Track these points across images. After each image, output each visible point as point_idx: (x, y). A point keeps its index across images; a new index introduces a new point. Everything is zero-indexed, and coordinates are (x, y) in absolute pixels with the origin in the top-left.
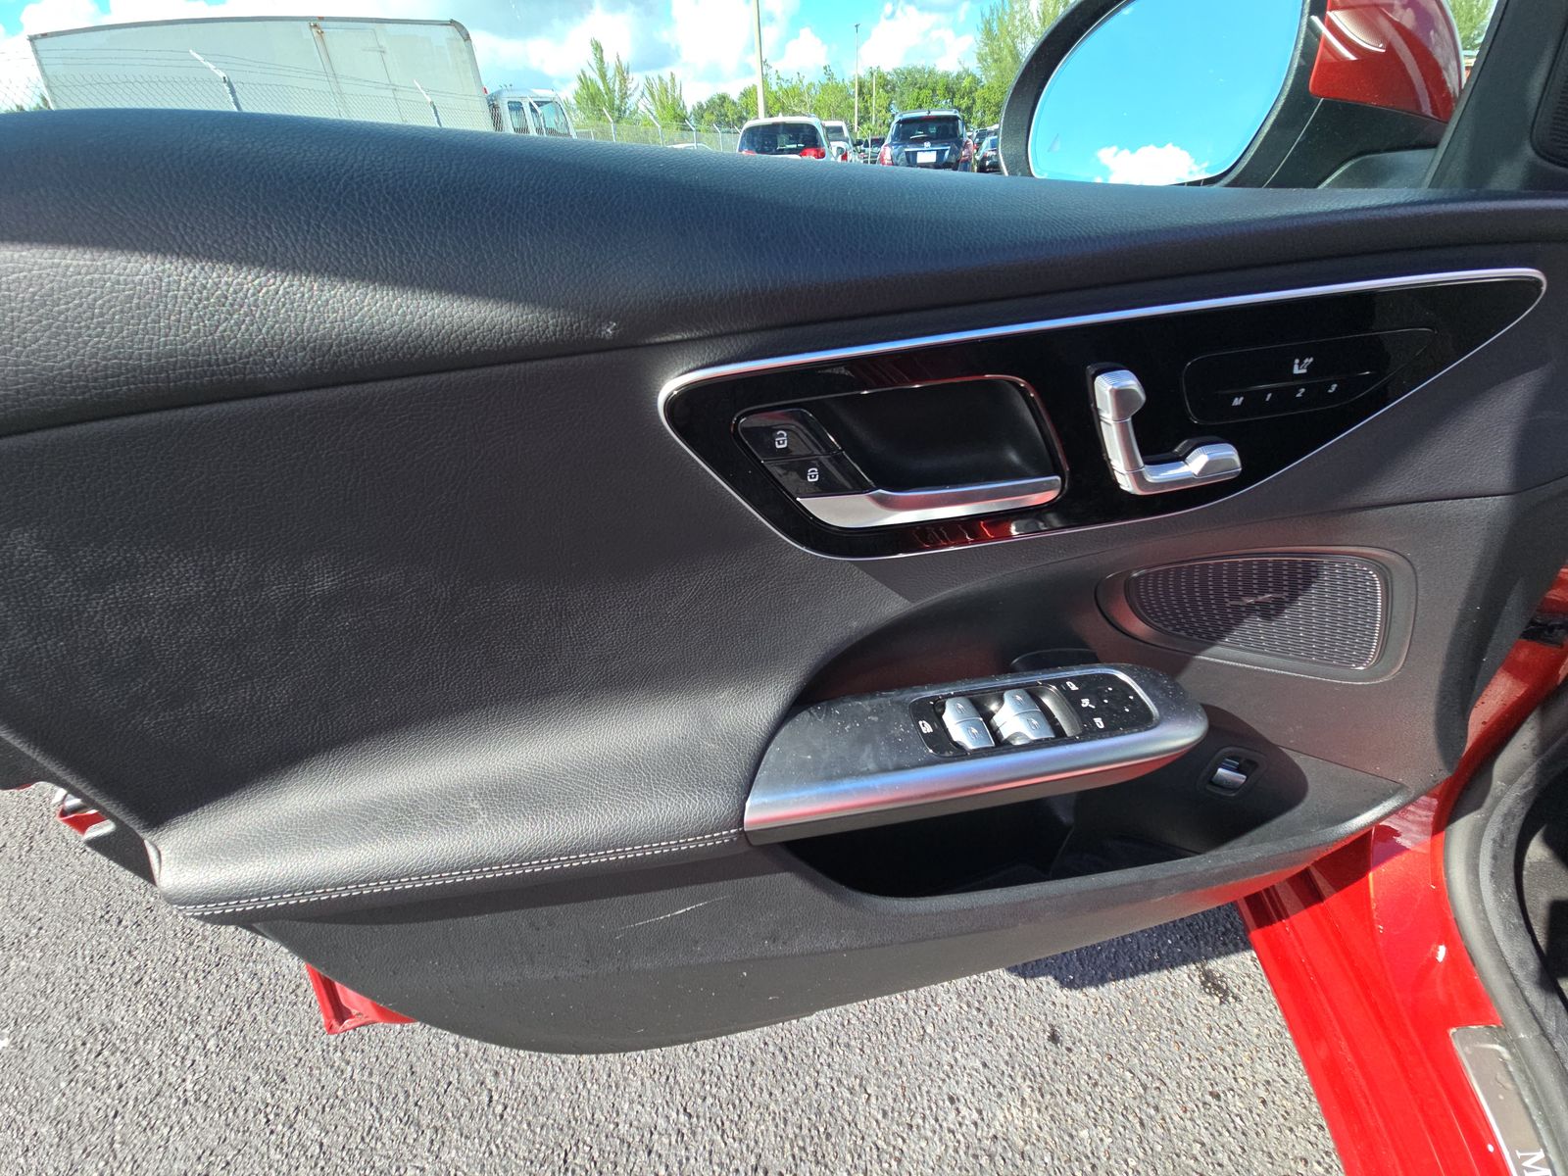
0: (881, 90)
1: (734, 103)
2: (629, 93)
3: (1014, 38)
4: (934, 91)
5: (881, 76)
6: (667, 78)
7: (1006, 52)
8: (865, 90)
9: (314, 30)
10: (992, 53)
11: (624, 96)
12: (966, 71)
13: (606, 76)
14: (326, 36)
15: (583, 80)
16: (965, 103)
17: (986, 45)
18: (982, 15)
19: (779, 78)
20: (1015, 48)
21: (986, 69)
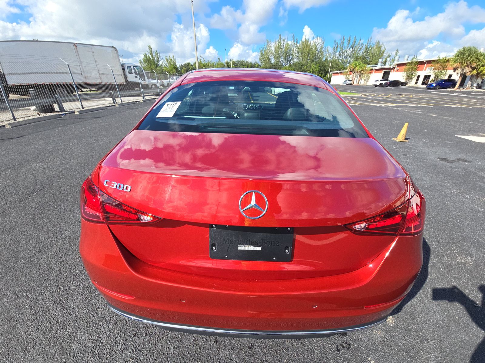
0: (233, 65)
1: (192, 65)
2: (159, 60)
3: (268, 56)
5: (233, 62)
6: (172, 57)
7: (266, 59)
8: (229, 65)
9: (74, 46)
10: (263, 59)
11: (158, 61)
12: (256, 62)
13: (152, 55)
14: (77, 48)
15: (146, 55)
17: (261, 56)
18: (260, 49)
19: (204, 60)
20: (269, 58)
21: (262, 62)
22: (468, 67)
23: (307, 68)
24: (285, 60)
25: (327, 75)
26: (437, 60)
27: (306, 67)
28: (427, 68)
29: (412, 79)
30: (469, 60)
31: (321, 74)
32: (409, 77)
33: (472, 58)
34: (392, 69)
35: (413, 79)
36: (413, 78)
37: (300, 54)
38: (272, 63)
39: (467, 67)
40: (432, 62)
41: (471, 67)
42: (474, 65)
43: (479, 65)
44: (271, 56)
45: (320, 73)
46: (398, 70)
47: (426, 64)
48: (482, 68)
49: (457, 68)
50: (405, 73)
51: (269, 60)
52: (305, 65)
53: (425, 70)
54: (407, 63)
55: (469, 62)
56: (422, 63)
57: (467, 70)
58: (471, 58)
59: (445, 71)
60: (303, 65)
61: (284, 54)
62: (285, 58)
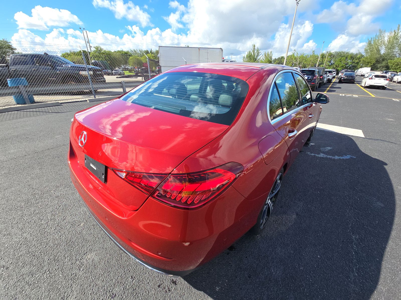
2: (259, 55)
4: (347, 58)
5: (331, 53)
6: (270, 52)
7: (375, 49)
8: (324, 57)
9: (199, 49)
10: (370, 49)
12: (360, 53)
13: (254, 52)
15: (249, 53)
18: (368, 40)
21: (367, 53)
38: (381, 54)
44: (381, 47)
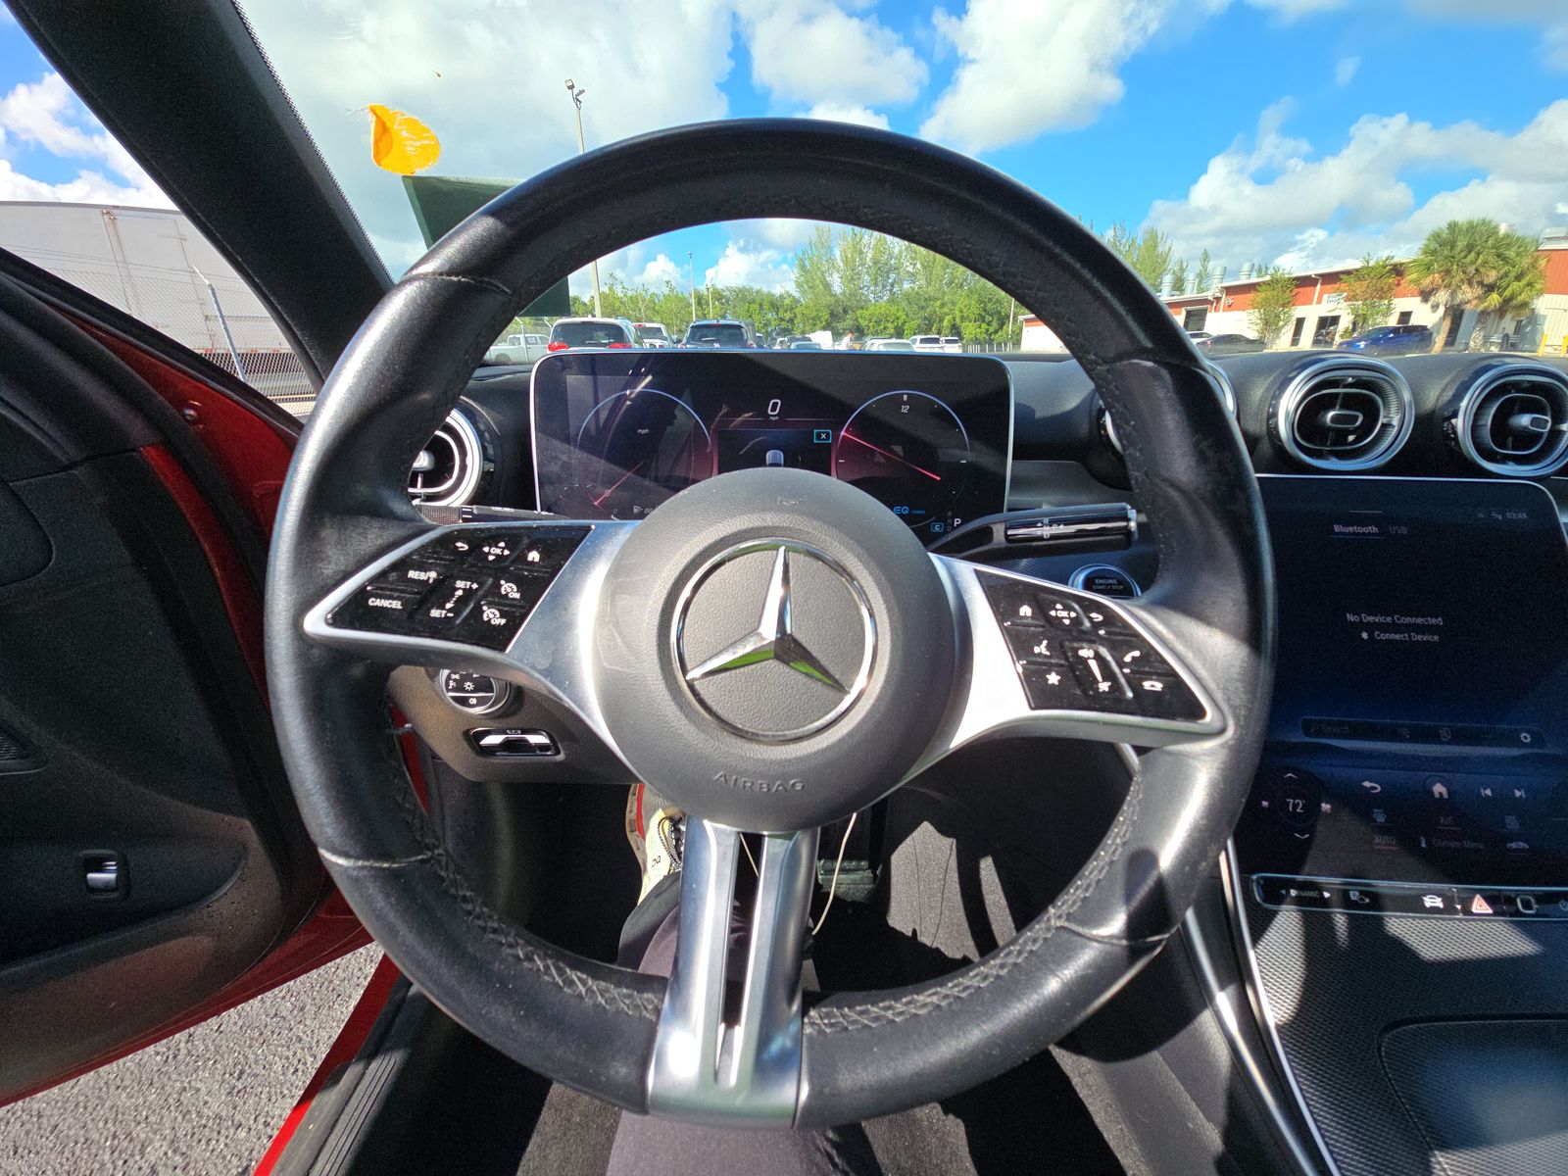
0: (716, 303)
1: (585, 304)
3: (823, 273)
4: (761, 306)
5: (717, 292)
7: (818, 282)
9: (106, 217)
10: (807, 282)
14: (119, 224)
16: (788, 315)
17: (802, 276)
19: (623, 288)
21: (803, 293)
22: (1470, 284)
23: (943, 305)
24: (876, 285)
25: (1005, 327)
26: (1357, 270)
27: (938, 303)
28: (1325, 296)
29: (1278, 330)
30: (1472, 263)
31: (989, 324)
32: (1271, 324)
33: (1481, 256)
34: (1211, 303)
35: (1283, 331)
36: (1283, 326)
37: (919, 266)
38: (835, 295)
39: (1465, 286)
40: (1342, 276)
41: (1481, 283)
42: (1491, 276)
43: (1506, 275)
44: (831, 275)
45: (984, 321)
46: (1230, 306)
47: (1319, 285)
48: (1515, 283)
49: (1433, 290)
50: (1257, 314)
51: (827, 286)
52: (936, 299)
53: (1319, 301)
54: (1258, 284)
55: (1471, 269)
56: (1306, 282)
57: (1467, 293)
58: (1478, 254)
59: (1386, 302)
60: (930, 300)
61: (870, 267)
62: (876, 279)
